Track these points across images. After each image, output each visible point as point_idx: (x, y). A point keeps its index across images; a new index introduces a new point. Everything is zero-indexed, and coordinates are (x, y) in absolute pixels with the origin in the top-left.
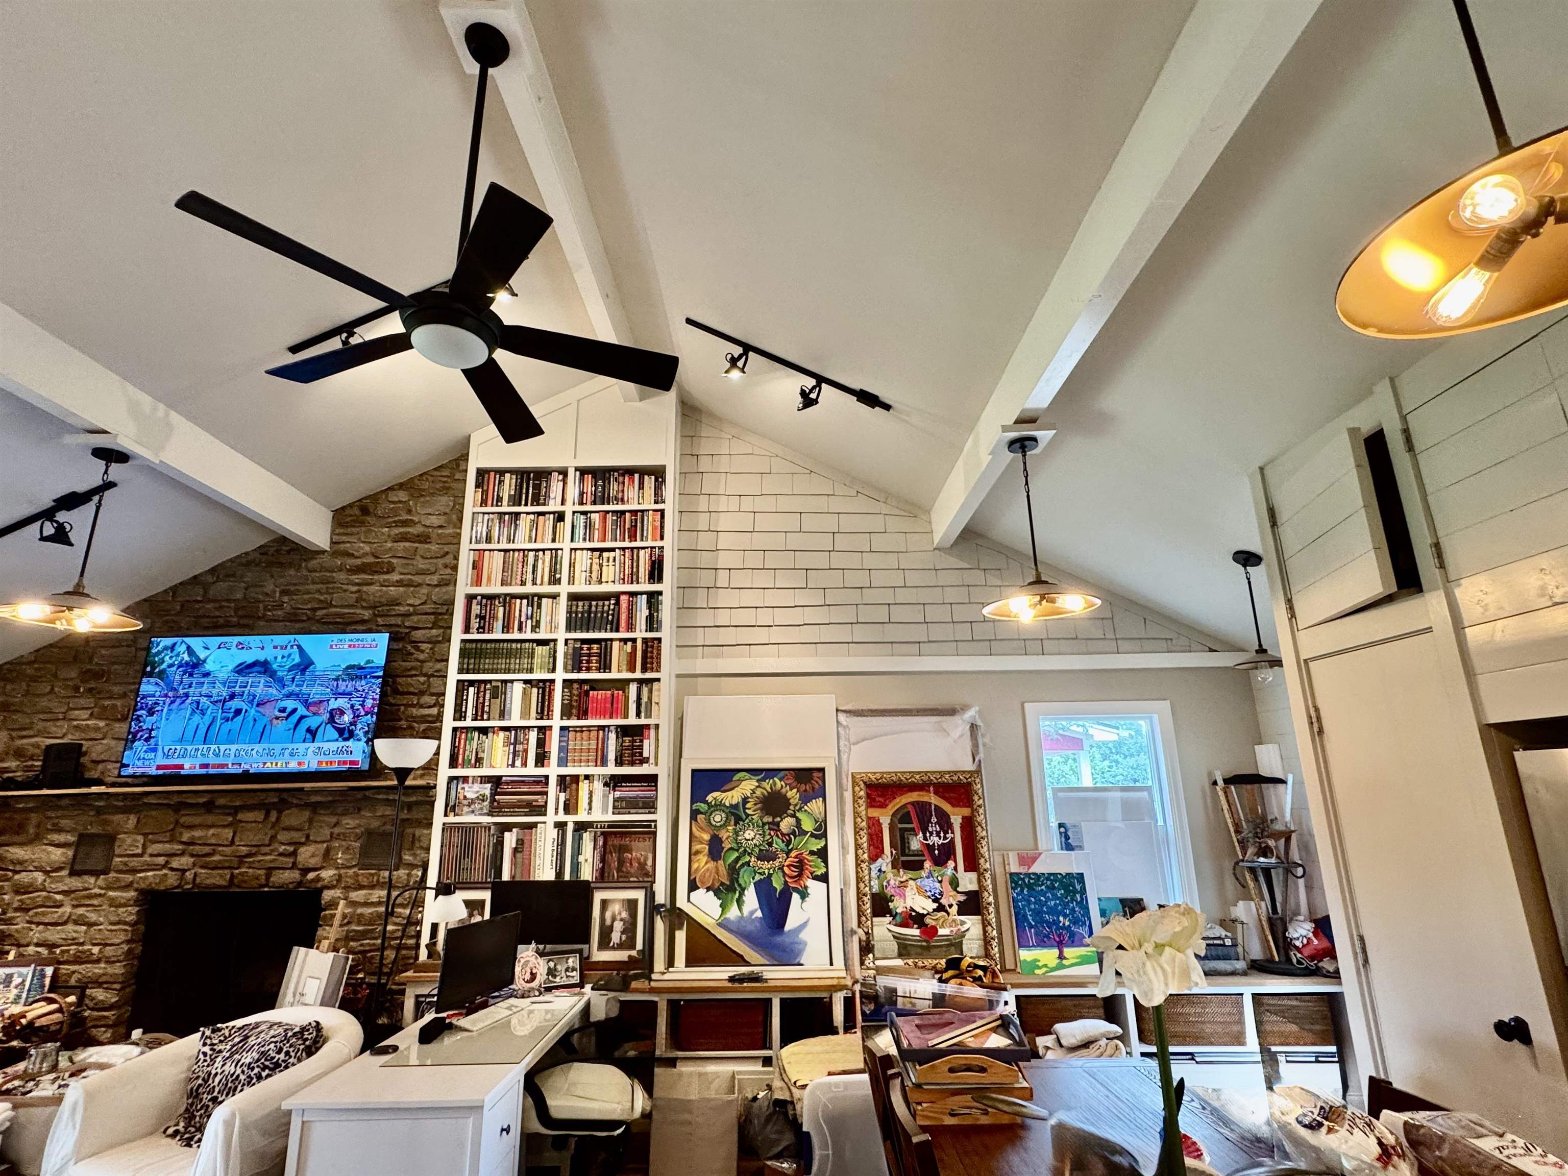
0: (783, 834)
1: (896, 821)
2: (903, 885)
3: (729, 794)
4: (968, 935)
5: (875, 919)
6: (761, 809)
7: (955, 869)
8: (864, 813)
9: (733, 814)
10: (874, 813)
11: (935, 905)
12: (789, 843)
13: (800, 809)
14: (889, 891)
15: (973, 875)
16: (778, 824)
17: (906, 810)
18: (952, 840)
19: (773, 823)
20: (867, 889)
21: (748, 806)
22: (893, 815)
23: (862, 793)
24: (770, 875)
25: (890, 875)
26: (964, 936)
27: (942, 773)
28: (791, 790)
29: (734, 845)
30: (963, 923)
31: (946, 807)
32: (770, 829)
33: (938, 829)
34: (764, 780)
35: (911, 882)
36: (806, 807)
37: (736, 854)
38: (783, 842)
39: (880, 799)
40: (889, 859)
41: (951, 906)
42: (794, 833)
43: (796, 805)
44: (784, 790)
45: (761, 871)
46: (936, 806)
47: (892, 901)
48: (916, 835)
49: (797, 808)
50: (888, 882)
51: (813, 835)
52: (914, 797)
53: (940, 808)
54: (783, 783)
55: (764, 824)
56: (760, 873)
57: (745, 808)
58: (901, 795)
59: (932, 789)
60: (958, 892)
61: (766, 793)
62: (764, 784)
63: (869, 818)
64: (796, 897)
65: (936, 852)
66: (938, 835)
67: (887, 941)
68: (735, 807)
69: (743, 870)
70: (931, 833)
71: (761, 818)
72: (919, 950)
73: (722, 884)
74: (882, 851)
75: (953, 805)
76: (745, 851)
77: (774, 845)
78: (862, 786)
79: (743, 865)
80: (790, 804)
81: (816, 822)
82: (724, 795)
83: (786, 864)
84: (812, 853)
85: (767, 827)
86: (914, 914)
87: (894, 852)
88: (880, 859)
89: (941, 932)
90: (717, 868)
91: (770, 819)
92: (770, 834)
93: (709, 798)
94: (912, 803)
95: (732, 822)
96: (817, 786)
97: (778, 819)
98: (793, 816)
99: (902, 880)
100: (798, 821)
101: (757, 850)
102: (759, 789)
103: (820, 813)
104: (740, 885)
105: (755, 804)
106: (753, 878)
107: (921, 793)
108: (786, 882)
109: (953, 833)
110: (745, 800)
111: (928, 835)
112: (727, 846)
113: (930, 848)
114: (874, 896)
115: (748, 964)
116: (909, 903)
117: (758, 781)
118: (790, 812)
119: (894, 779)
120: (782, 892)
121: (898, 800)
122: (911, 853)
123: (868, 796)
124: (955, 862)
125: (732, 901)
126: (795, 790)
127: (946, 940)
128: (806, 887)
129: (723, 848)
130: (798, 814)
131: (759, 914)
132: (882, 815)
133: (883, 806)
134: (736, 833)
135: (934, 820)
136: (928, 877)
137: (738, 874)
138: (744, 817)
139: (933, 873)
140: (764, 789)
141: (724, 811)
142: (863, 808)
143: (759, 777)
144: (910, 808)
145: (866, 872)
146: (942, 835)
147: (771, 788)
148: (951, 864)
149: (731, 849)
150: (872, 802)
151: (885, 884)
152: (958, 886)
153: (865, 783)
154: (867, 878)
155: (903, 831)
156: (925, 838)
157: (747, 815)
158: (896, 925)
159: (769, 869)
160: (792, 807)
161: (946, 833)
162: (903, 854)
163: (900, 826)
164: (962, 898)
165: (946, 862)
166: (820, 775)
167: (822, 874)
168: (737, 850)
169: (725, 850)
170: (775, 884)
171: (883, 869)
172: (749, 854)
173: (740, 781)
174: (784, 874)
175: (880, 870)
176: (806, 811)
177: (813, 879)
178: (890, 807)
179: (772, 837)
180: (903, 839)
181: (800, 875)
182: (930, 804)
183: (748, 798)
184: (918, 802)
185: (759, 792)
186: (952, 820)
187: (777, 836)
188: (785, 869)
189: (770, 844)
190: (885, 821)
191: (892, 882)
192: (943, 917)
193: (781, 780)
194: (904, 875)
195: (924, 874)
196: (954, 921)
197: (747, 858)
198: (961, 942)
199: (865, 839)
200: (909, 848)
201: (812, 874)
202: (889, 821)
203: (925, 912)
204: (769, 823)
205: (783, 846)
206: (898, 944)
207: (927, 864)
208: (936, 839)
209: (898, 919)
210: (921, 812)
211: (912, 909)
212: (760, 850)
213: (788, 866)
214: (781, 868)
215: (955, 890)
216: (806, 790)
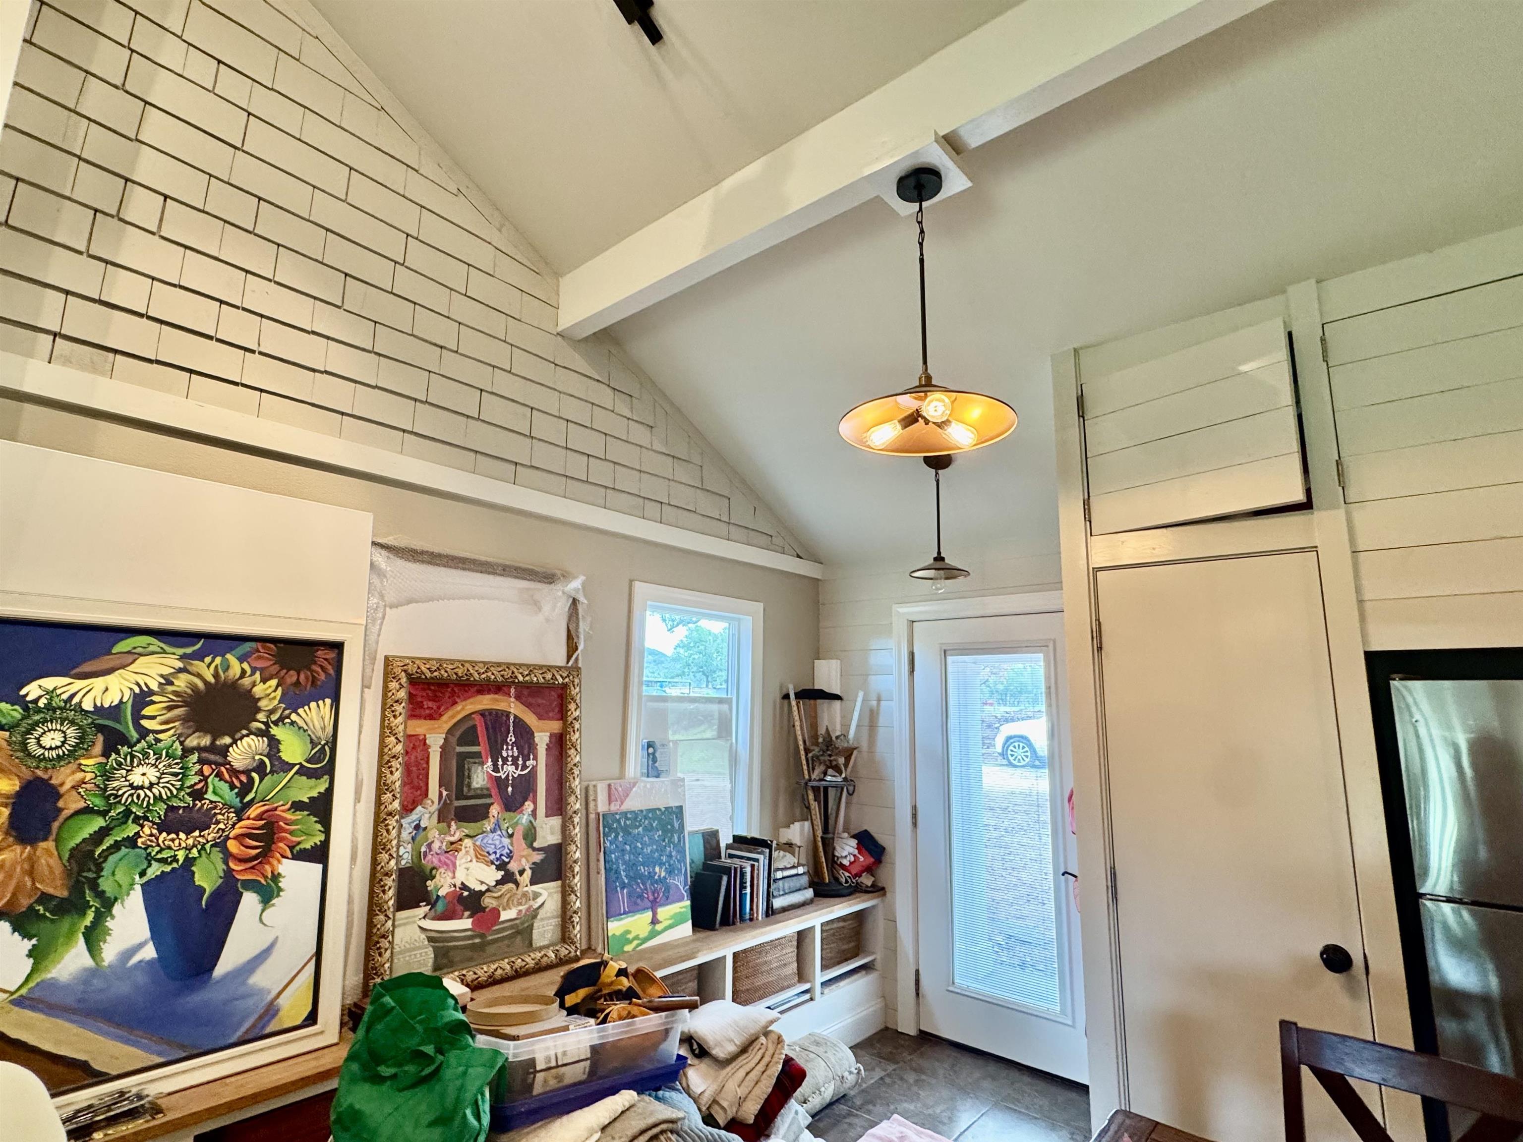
0: (234, 772)
1: (453, 740)
3: (99, 683)
4: (542, 913)
5: (400, 914)
6: (185, 720)
7: (534, 813)
8: (401, 728)
9: (101, 729)
10: (419, 727)
11: (500, 875)
12: (247, 787)
13: (281, 719)
14: (430, 861)
15: (556, 821)
16: (224, 751)
17: (471, 723)
18: (534, 768)
19: (212, 748)
21: (148, 711)
22: (450, 732)
23: (402, 694)
24: (189, 862)
25: (433, 834)
26: (535, 917)
27: (532, 668)
28: (264, 680)
29: (98, 802)
30: (536, 895)
31: (530, 719)
32: (201, 761)
33: (516, 754)
34: (199, 656)
36: (294, 717)
37: (99, 822)
38: (232, 787)
39: (430, 704)
40: (436, 806)
41: (521, 872)
42: (260, 768)
43: (271, 712)
44: (246, 681)
45: (165, 854)
46: (516, 717)
47: (433, 878)
48: (482, 764)
49: (274, 717)
51: (303, 771)
52: (486, 702)
53: (521, 720)
54: (245, 666)
55: (187, 752)
56: (163, 861)
57: (137, 716)
58: (465, 699)
59: (513, 691)
60: (534, 849)
61: (200, 684)
62: (200, 666)
63: (409, 737)
64: (249, 901)
65: (510, 789)
66: (515, 763)
67: (419, 948)
68: (115, 711)
69: (112, 859)
70: (505, 760)
71: (181, 738)
72: (469, 954)
73: (44, 898)
74: (426, 794)
75: (540, 717)
76: (127, 813)
77: (210, 796)
78: (404, 680)
79: (117, 846)
80: (259, 710)
81: (313, 744)
82: (79, 684)
83: (237, 831)
84: (297, 806)
85: (194, 757)
86: (466, 893)
87: (445, 793)
88: (419, 808)
89: (505, 915)
90: (32, 861)
91: (206, 741)
92: (200, 772)
93: (32, 691)
94: (482, 713)
95: (98, 748)
96: (323, 676)
97: (227, 740)
98: (263, 733)
100: (274, 743)
101: (161, 808)
102: (184, 676)
103: (324, 729)
104: (100, 895)
105: (169, 709)
106: (142, 874)
107: (496, 696)
108: (229, 873)
109: (535, 758)
110: (142, 698)
111: (500, 763)
112: (71, 804)
113: (500, 784)
115: (103, 1078)
116: (461, 876)
117: (182, 658)
118: (255, 725)
119: (460, 672)
120: (217, 894)
121: (459, 707)
122: (472, 793)
123: (411, 696)
124: (535, 803)
125: (71, 934)
126: (274, 682)
127: (511, 927)
128: (276, 877)
129: (60, 810)
130: (275, 731)
131: (149, 952)
132: (432, 730)
133: (432, 716)
134: (106, 774)
135: (511, 738)
136: (493, 831)
137: (100, 869)
138: (135, 735)
139: (501, 822)
140: (199, 676)
141: (73, 723)
142: (400, 719)
143: (189, 650)
144: (478, 721)
146: (520, 762)
147: (216, 675)
148: (528, 806)
149: (87, 811)
150: (416, 710)
151: (423, 849)
152: (535, 840)
153: (409, 675)
155: (463, 758)
156: (496, 769)
157: (144, 733)
158: (434, 919)
159: (189, 849)
160: (261, 716)
161: (526, 758)
162: (460, 796)
163: (460, 749)
164: (538, 857)
165: (522, 804)
166: (332, 655)
167: (315, 847)
168: (104, 814)
169: (66, 813)
170: (199, 880)
171: (423, 825)
172: (137, 819)
173: (134, 655)
174: (227, 856)
175: (417, 827)
176: (293, 723)
177: (295, 857)
178: (445, 718)
179: (206, 779)
180: (461, 769)
181: (265, 854)
182: (508, 714)
183: (152, 693)
184: (490, 711)
185: (182, 683)
186: (537, 740)
187: (219, 775)
188: (232, 846)
189: (198, 795)
190: (436, 742)
191: (436, 846)
192: (510, 890)
193: (241, 660)
194: (457, 831)
195: (488, 825)
196: (525, 895)
197: (131, 829)
198: (531, 928)
199: (397, 775)
200: (469, 785)
201: (291, 848)
202: (442, 742)
203: (484, 888)
204: (199, 749)
205: (230, 796)
206: (436, 949)
207: (494, 810)
208: (511, 769)
209: (440, 907)
210: (494, 728)
211: (464, 887)
212: (171, 809)
213: (235, 838)
214: (221, 845)
215: (531, 846)
216: (297, 683)
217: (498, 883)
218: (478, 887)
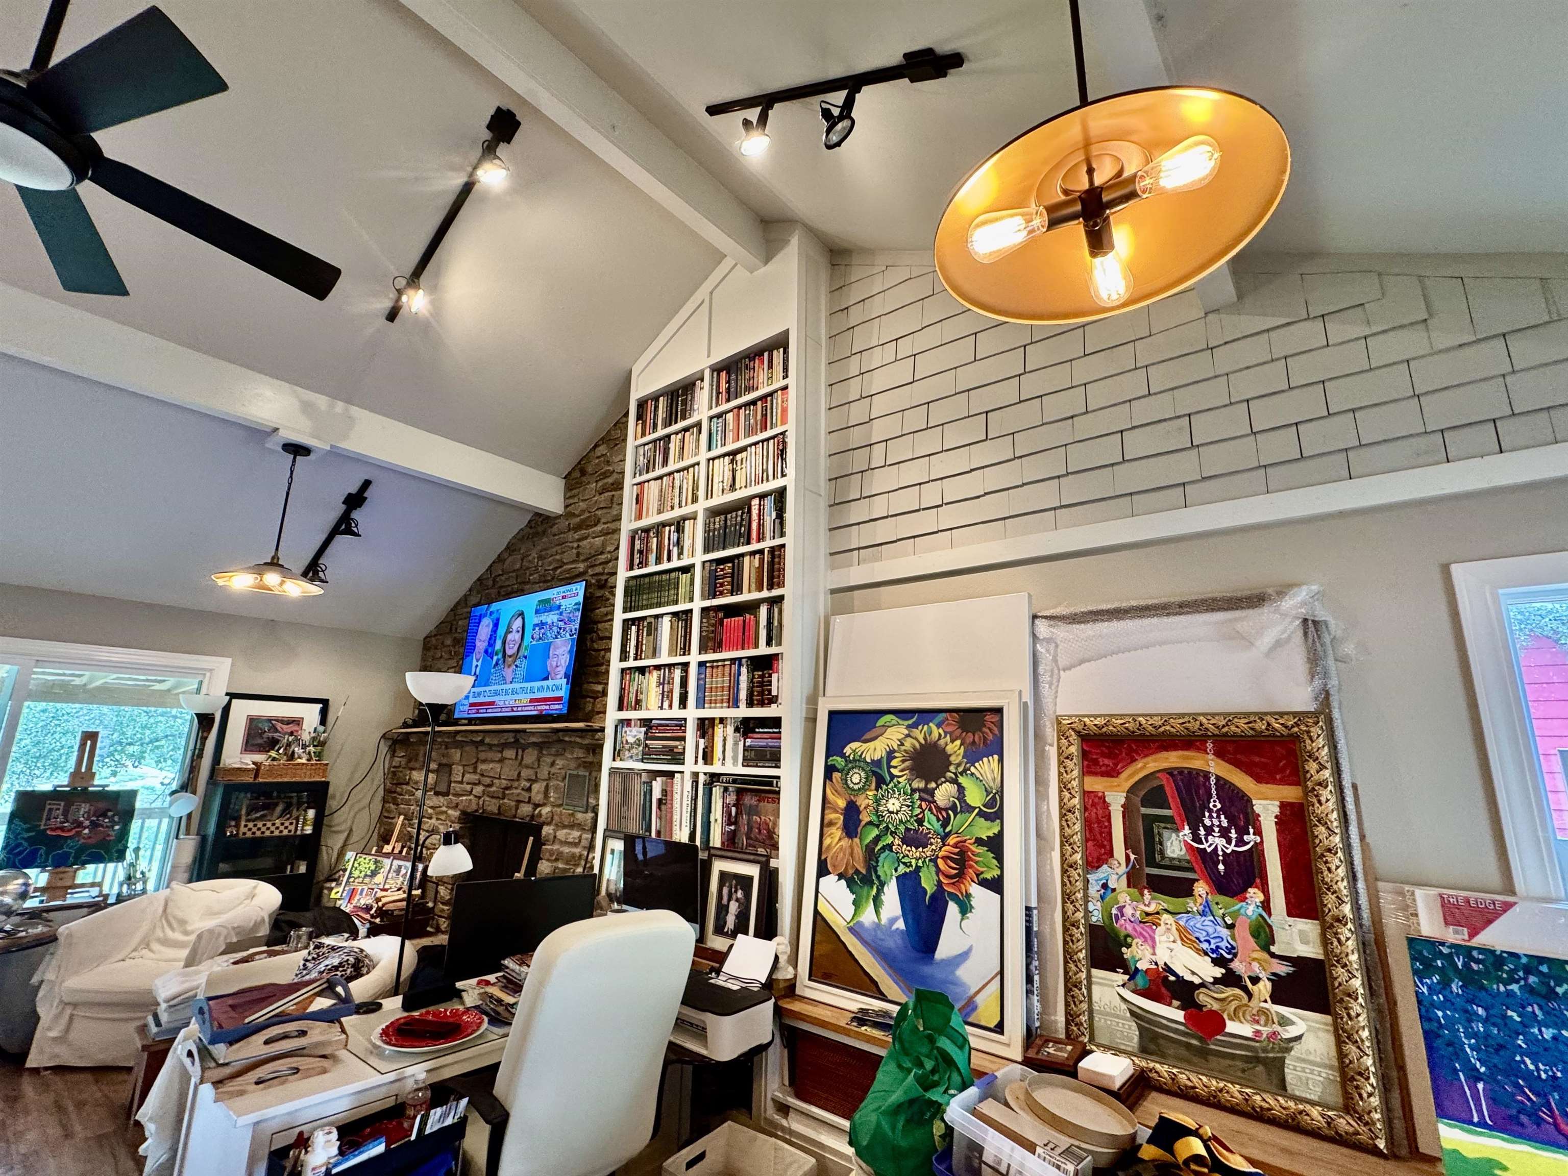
0: (939, 809)
1: (1137, 800)
2: (1150, 920)
3: (871, 745)
4: (1298, 1050)
5: (1095, 972)
6: (911, 769)
7: (1266, 905)
8: (1075, 783)
9: (874, 773)
10: (1095, 784)
11: (1219, 972)
12: (946, 822)
13: (965, 771)
14: (1123, 927)
15: (1308, 927)
16: (932, 793)
17: (1155, 783)
18: (1258, 849)
19: (925, 790)
20: (1080, 915)
21: (894, 763)
22: (1132, 791)
23: (1073, 749)
24: (918, 868)
25: (1124, 896)
26: (1288, 1050)
27: (1229, 718)
28: (952, 741)
29: (874, 818)
30: (1284, 1022)
31: (1242, 781)
32: (921, 799)
33: (1225, 824)
34: (915, 726)
35: (1166, 917)
36: (972, 769)
37: (875, 832)
38: (938, 820)
39: (1106, 761)
40: (1123, 869)
41: (1255, 980)
42: (953, 808)
43: (959, 765)
44: (942, 742)
45: (906, 860)
46: (1218, 778)
47: (1129, 946)
48: (1177, 830)
49: (960, 769)
50: (1121, 909)
51: (981, 814)
52: (1173, 759)
53: (1226, 782)
54: (941, 731)
55: (913, 791)
56: (904, 864)
57: (889, 767)
58: (1146, 756)
59: (1210, 745)
60: (1273, 955)
61: (918, 746)
62: (916, 732)
63: (1086, 794)
64: (952, 909)
65: (1221, 867)
66: (1224, 833)
67: (1118, 1017)
68: (877, 763)
69: (883, 856)
70: (1209, 831)
71: (910, 781)
72: (1183, 1052)
73: (857, 872)
74: (1111, 854)
75: (1259, 779)
76: (887, 828)
77: (926, 824)
78: (1073, 737)
79: (883, 848)
80: (950, 764)
81: (988, 793)
82: (865, 746)
83: (941, 854)
84: (979, 842)
85: (916, 796)
86: (1172, 978)
87: (1132, 857)
88: (1105, 867)
89: (1232, 1027)
90: (851, 847)
91: (922, 785)
92: (920, 807)
93: (848, 750)
94: (1170, 772)
95: (873, 786)
96: (991, 737)
97: (933, 785)
98: (955, 781)
99: (1150, 910)
100: (961, 789)
101: (902, 828)
102: (909, 740)
103: (994, 780)
104: (878, 877)
105: (903, 761)
106: (896, 870)
107: (1186, 753)
108: (940, 884)
109: (1258, 832)
110: (891, 755)
111: (1202, 832)
112: (865, 818)
113: (1208, 859)
114: (1093, 930)
115: (882, 997)
116: (1163, 956)
117: (908, 727)
118: (950, 775)
119: (1131, 726)
120: (933, 896)
121: (1140, 765)
122: (1167, 863)
123: (1085, 755)
124: (1265, 890)
125: (867, 899)
126: (958, 742)
127: (1247, 1048)
128: (968, 896)
129: (860, 821)
130: (961, 780)
131: (900, 925)
132: (1111, 788)
133: (1112, 773)
134: (877, 801)
135: (1215, 804)
136: (1203, 914)
137: (877, 862)
138: (888, 778)
139: (1214, 908)
140: (916, 739)
141: (863, 770)
142: (1075, 773)
143: (910, 722)
144: (1164, 780)
145: (1080, 885)
146: (1233, 834)
147: (925, 739)
148: (1255, 895)
149: (870, 823)
150: (1090, 766)
151: (1114, 911)
152: (1273, 943)
153: (1078, 733)
154: (1079, 895)
155: (1149, 821)
156: (1196, 838)
157: (893, 777)
158: (1135, 991)
159: (917, 859)
160: (952, 768)
161: (1245, 831)
162: (1151, 863)
163: (1144, 810)
164: (1283, 969)
165: (1245, 890)
166: (995, 718)
167: (993, 879)
168: (878, 826)
169: (863, 823)
170: (924, 884)
171: (1111, 885)
172: (892, 833)
173: (886, 727)
174: (938, 871)
175: (1105, 886)
176: (972, 774)
177: (980, 884)
178: (1124, 775)
179: (923, 811)
180: (1150, 835)
181: (960, 875)
182: (1207, 775)
183: (894, 751)
184: (1181, 771)
185: (908, 743)
186: (1257, 809)
187: (930, 810)
188: (940, 861)
189: (920, 822)
190: (1116, 801)
192: (1236, 998)
193: (939, 726)
194: (1152, 902)
195: (1193, 905)
196: (1264, 1012)
197: (889, 839)
198: (1282, 1060)
199: (1077, 827)
200: (1162, 853)
201: (978, 875)
202: (1123, 801)
203: (1197, 981)
204: (919, 790)
205: (937, 825)
206: (1140, 1027)
207: (1201, 888)
208: (1221, 842)
209: (1140, 981)
210: (1189, 792)
211: (1168, 969)
212: (907, 829)
213: (942, 858)
214: (934, 861)
215: (1266, 948)
216: (974, 742)
217: (1216, 981)
218: (1188, 977)
